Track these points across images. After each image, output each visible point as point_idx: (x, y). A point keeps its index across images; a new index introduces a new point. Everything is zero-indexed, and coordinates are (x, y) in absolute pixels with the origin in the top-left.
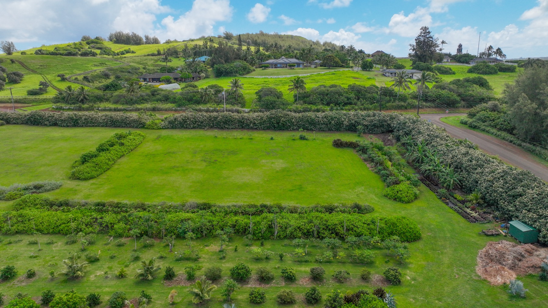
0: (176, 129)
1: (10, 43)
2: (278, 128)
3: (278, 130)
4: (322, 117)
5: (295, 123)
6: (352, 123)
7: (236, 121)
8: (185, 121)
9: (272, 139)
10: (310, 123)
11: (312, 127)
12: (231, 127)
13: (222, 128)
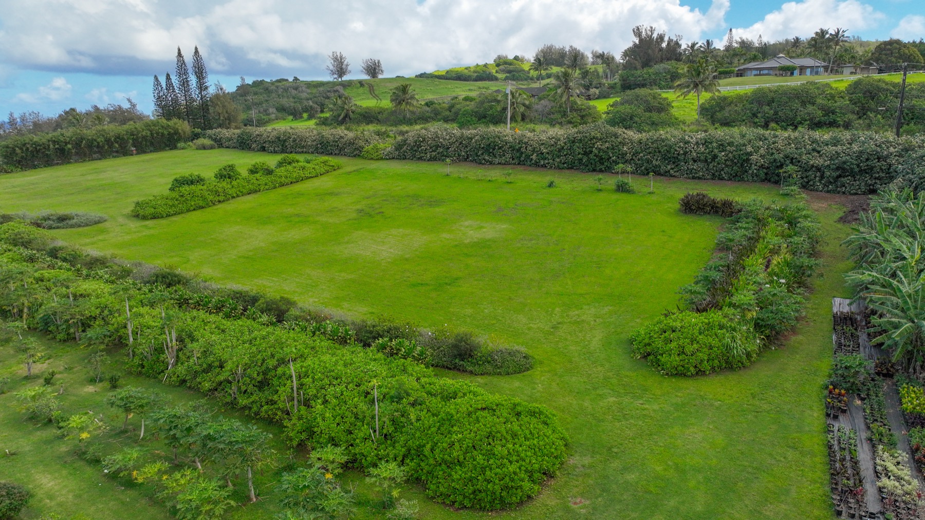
0: (406, 161)
1: (376, 62)
2: (590, 166)
3: (589, 171)
4: (697, 143)
5: (629, 156)
6: (775, 160)
7: (506, 148)
8: (417, 144)
9: (551, 185)
10: (664, 158)
11: (669, 167)
12: (497, 160)
13: (479, 163)
